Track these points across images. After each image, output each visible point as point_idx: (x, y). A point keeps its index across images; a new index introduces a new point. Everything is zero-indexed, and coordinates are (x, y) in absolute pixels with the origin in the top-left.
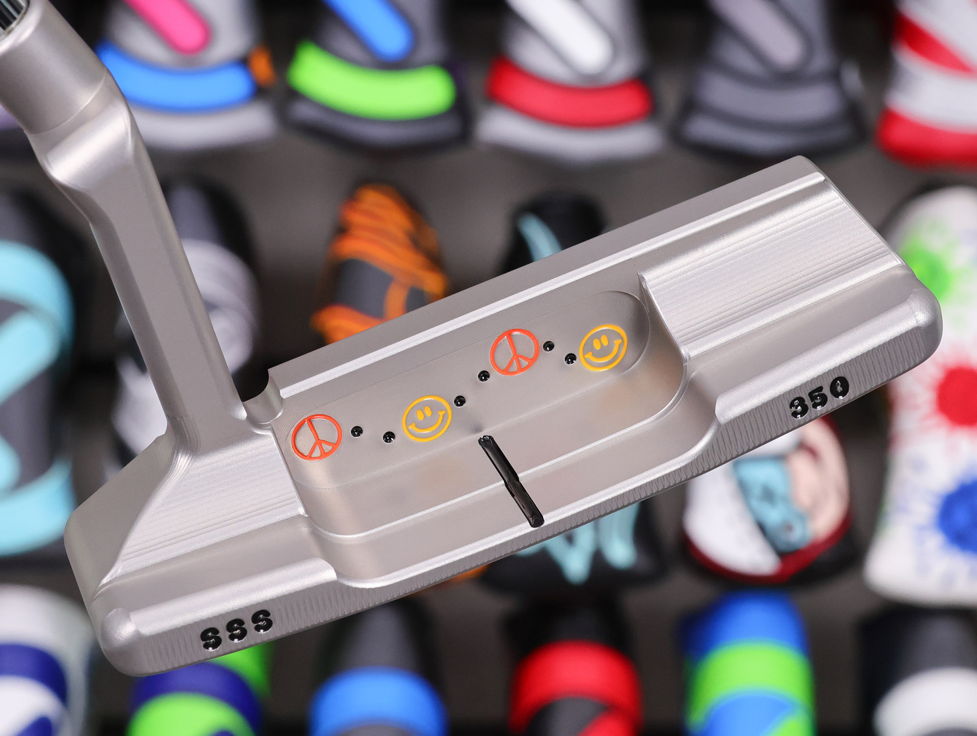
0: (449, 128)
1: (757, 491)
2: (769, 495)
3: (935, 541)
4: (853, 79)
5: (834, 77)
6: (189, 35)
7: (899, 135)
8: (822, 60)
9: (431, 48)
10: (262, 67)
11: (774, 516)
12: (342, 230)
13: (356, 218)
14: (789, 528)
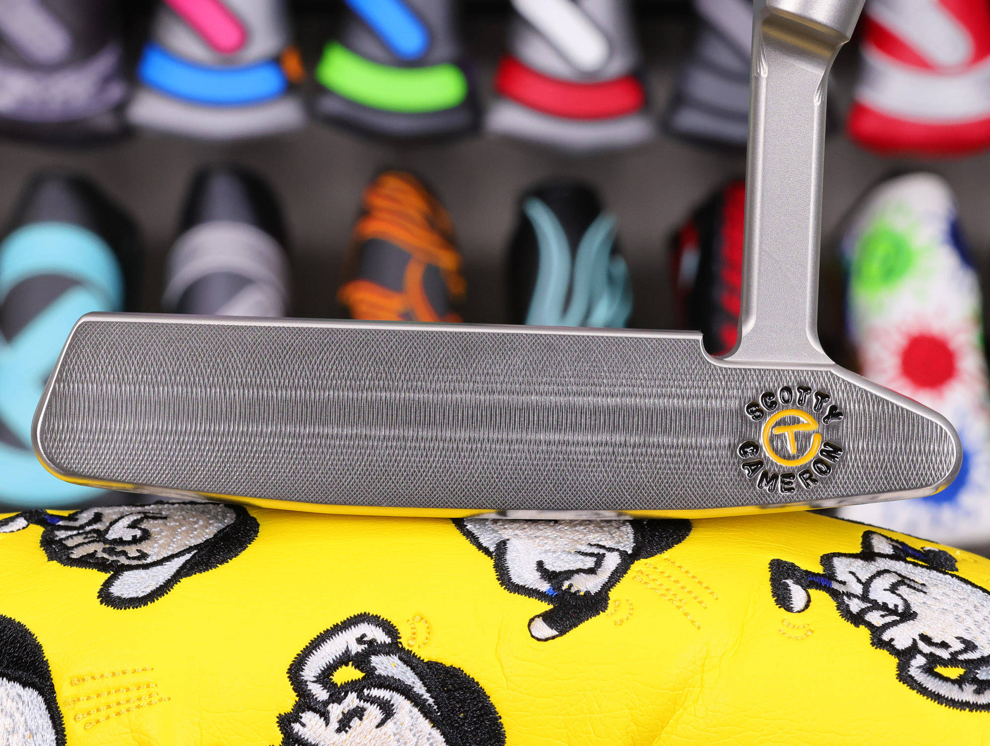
6: (228, 36)
10: (293, 65)
12: (365, 213)
13: (378, 202)
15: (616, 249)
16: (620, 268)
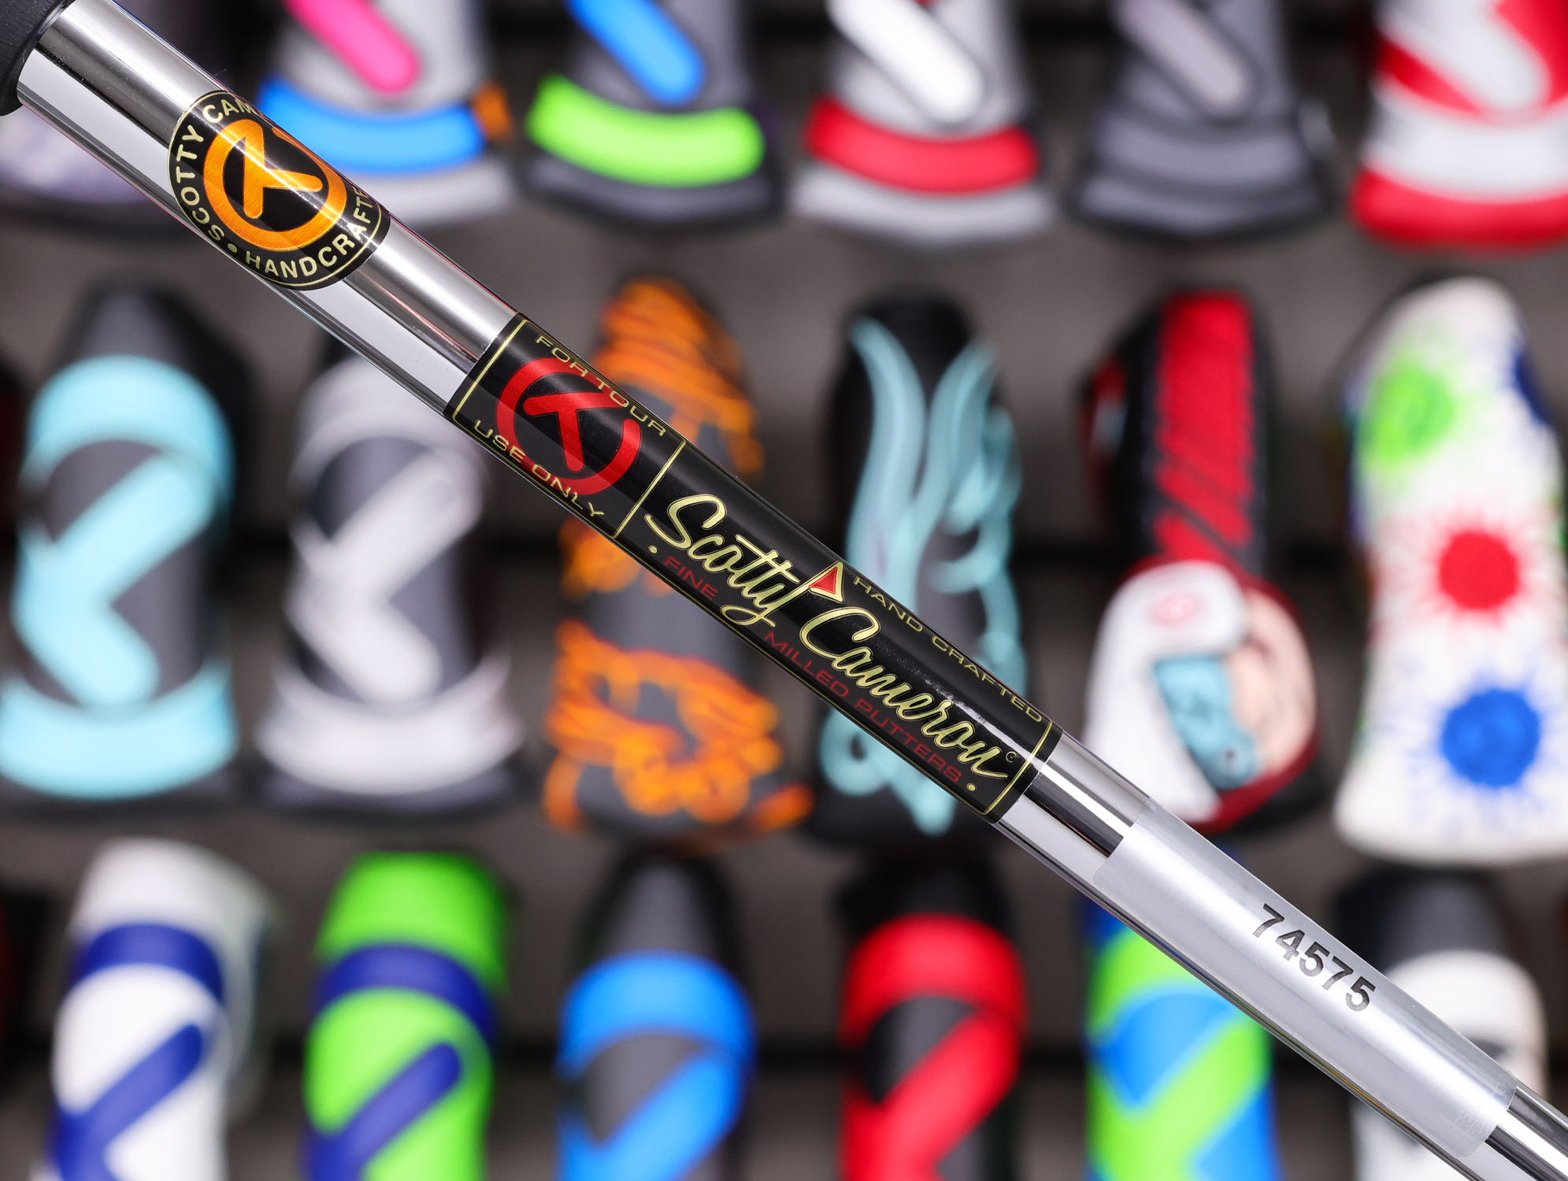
0: (752, 197)
1: (1186, 703)
2: (1202, 709)
3: (1435, 773)
4: (1318, 127)
5: (1291, 123)
6: (390, 67)
7: (1384, 205)
8: (1275, 99)
9: (729, 82)
10: (494, 112)
11: (1209, 738)
12: (604, 342)
13: (625, 326)
14: (1230, 755)
15: (995, 398)
16: (1003, 429)
